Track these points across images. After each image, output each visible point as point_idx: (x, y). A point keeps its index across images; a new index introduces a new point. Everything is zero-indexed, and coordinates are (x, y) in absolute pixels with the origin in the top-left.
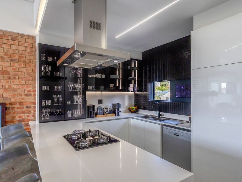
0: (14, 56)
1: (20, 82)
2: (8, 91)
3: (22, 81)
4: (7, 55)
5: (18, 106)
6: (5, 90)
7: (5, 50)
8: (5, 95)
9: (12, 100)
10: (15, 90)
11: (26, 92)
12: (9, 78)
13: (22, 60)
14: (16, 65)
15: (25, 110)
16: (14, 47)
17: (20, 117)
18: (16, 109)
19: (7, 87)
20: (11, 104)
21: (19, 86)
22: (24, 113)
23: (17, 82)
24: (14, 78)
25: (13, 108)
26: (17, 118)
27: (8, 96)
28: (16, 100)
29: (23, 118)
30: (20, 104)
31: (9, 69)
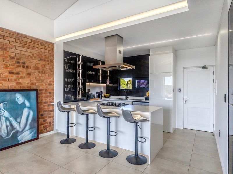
0: (42, 57)
1: (45, 75)
2: (39, 81)
3: (46, 75)
4: (38, 56)
5: (44, 92)
6: (37, 80)
7: (37, 52)
8: (37, 84)
9: (41, 88)
10: (43, 81)
11: (49, 82)
12: (39, 72)
13: (47, 60)
14: (44, 63)
15: (48, 95)
16: (42, 50)
17: (45, 100)
18: (43, 94)
19: (38, 78)
20: (40, 90)
21: (45, 77)
22: (47, 97)
23: (43, 75)
24: (42, 72)
25: (42, 93)
26: (44, 101)
27: (39, 84)
28: (43, 87)
29: (47, 100)
30: (46, 90)
31: (39, 66)
